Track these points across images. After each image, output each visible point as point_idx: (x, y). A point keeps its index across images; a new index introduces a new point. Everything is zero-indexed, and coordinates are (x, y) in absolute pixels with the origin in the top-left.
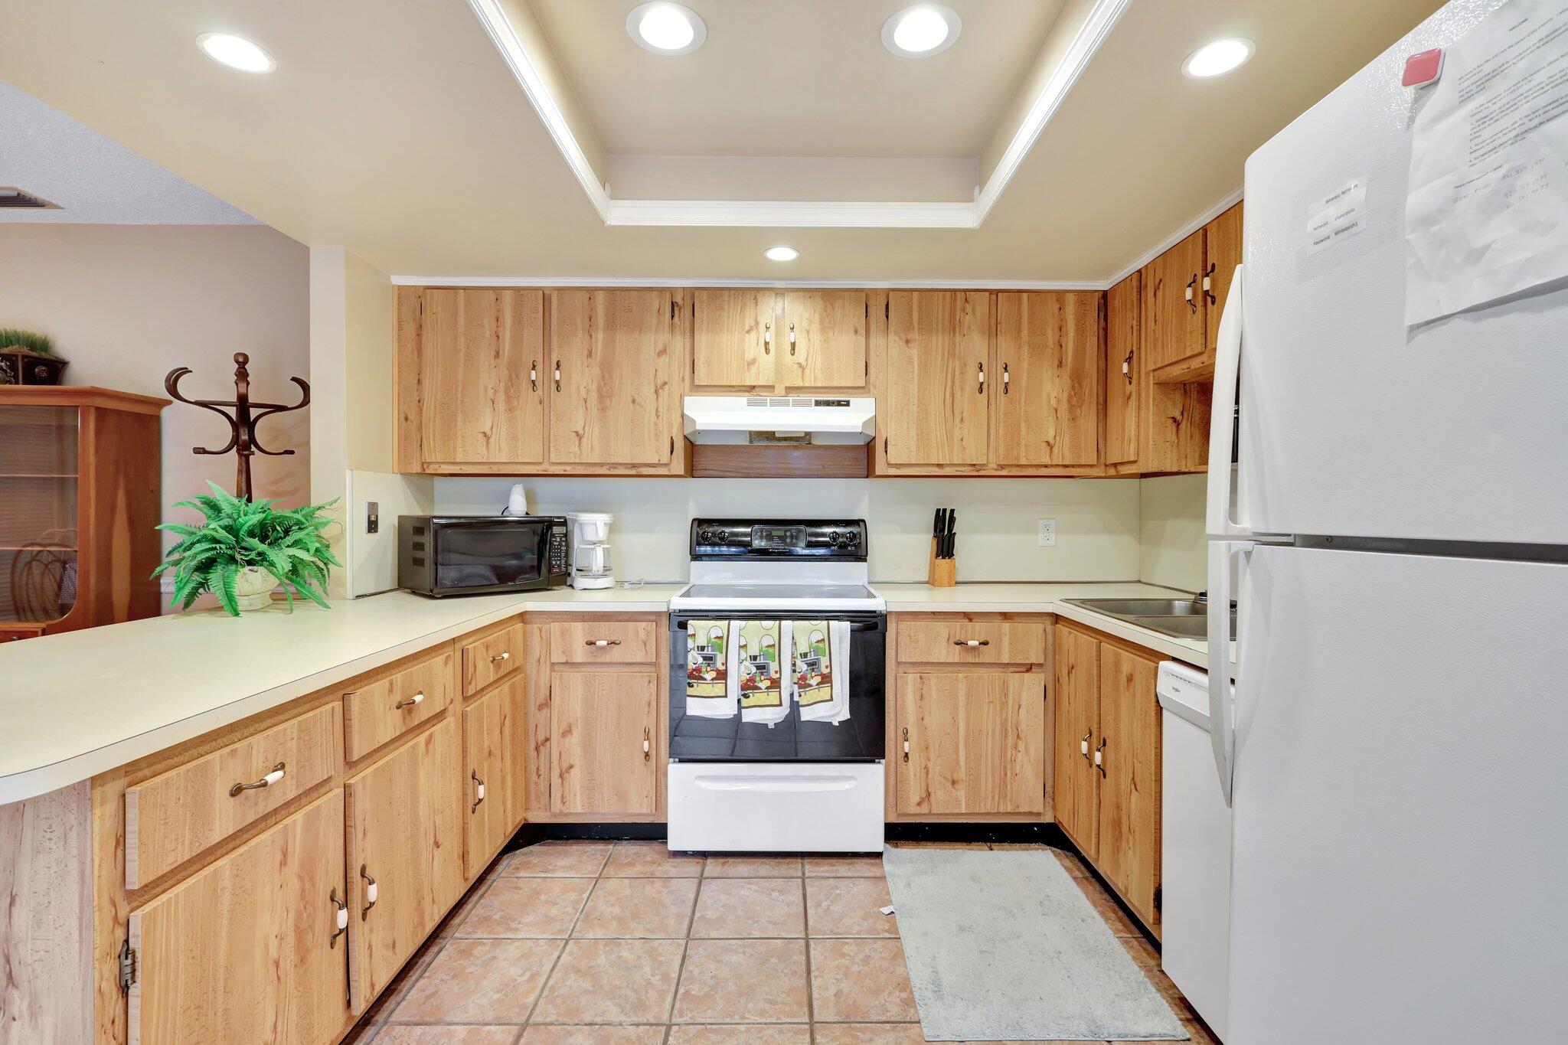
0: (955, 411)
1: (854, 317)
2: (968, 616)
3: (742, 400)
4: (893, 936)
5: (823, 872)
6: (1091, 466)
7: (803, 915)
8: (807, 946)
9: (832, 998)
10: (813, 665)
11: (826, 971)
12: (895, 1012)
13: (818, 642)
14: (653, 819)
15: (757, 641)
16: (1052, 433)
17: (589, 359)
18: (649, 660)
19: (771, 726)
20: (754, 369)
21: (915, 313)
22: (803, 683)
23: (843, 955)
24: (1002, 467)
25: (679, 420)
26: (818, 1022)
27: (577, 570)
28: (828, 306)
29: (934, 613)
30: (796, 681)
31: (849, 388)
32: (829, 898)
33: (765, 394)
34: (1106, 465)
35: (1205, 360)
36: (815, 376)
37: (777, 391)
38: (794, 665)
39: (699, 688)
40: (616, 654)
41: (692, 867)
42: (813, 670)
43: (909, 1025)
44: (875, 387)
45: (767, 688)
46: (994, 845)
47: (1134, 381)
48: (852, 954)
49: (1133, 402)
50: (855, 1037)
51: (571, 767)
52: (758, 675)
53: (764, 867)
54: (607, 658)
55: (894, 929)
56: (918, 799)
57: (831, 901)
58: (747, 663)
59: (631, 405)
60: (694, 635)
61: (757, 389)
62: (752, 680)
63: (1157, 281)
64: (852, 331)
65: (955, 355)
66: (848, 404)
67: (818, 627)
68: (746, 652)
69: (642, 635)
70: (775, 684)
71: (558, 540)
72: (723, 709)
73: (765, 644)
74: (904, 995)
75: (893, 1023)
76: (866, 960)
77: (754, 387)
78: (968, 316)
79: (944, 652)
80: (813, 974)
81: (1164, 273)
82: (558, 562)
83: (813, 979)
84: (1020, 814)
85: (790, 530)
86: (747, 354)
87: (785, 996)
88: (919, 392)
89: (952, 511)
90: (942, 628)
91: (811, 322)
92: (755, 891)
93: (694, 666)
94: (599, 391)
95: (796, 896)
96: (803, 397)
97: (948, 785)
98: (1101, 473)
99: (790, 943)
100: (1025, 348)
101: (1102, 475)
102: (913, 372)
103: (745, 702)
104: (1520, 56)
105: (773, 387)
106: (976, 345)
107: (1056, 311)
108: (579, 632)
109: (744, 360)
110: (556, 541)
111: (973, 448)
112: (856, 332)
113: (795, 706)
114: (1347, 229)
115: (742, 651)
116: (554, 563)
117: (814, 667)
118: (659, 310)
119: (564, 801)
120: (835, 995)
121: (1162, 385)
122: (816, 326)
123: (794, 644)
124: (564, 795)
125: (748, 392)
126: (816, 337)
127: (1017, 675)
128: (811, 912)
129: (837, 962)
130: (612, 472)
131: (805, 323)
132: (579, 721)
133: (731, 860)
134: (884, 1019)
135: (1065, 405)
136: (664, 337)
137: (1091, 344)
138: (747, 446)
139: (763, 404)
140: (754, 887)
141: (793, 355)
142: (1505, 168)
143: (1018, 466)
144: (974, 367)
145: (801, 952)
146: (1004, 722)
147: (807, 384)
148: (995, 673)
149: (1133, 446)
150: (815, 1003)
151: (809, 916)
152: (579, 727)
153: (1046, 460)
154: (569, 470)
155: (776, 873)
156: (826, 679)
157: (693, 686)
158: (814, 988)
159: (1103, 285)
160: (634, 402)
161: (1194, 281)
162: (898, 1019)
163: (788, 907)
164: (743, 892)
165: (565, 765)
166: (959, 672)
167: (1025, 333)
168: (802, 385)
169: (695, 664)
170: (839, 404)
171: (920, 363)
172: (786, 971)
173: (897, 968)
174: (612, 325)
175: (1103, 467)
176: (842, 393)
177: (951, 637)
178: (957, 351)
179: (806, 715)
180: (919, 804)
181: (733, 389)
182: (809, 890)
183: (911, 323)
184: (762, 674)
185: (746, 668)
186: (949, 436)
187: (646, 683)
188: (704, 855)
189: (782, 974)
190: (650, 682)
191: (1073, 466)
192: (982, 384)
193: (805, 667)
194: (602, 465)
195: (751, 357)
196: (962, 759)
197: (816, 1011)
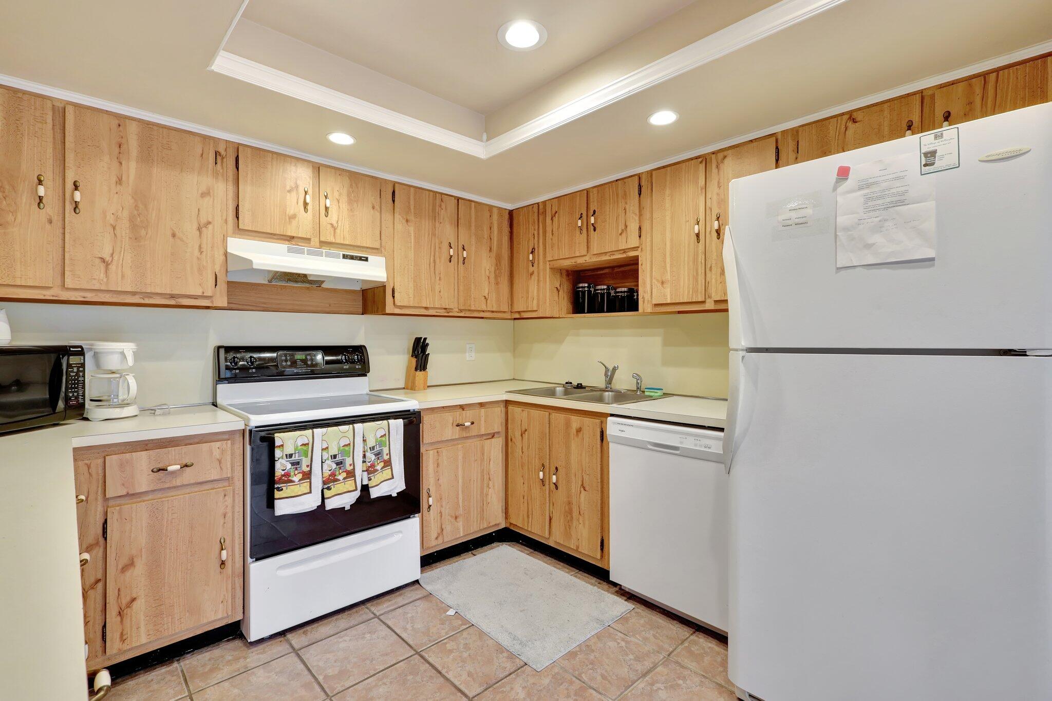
0: (436, 272)
1: (372, 196)
2: (462, 407)
3: (283, 247)
4: (467, 626)
5: (387, 607)
6: (504, 312)
7: (401, 640)
8: (422, 657)
9: (469, 679)
10: (378, 455)
11: (450, 666)
12: (509, 667)
13: (382, 436)
14: (226, 621)
15: (336, 443)
16: (487, 291)
17: (119, 186)
18: (225, 476)
19: (348, 508)
20: (294, 222)
21: (412, 202)
22: (371, 470)
23: (451, 651)
24: (461, 311)
25: (222, 258)
26: (473, 697)
27: (91, 400)
28: (354, 185)
29: (443, 407)
30: (365, 469)
31: (367, 248)
32: (408, 622)
33: (303, 244)
34: (511, 312)
35: (587, 259)
36: (344, 235)
37: (312, 243)
38: (364, 456)
39: (287, 490)
40: (189, 476)
41: (279, 647)
42: (378, 459)
43: (523, 669)
44: (385, 249)
45: (344, 479)
46: (474, 552)
47: (535, 265)
48: (455, 647)
49: (535, 277)
50: (503, 692)
51: (133, 600)
52: (337, 469)
53: (342, 622)
54: (178, 482)
55: (465, 621)
56: (436, 535)
57: (412, 623)
58: (329, 462)
59: (171, 239)
60: (282, 446)
61: (296, 240)
62: (333, 474)
63: (553, 213)
64: (371, 206)
65: (435, 235)
66: (366, 259)
67: (381, 426)
68: (328, 453)
69: (217, 454)
70: (351, 474)
71: (75, 370)
72: (310, 503)
73: (342, 444)
74: (505, 654)
75: (513, 672)
76: (467, 647)
77: (293, 237)
78: (442, 211)
79: (451, 433)
80: (444, 672)
81: (559, 208)
82: (75, 394)
83: (446, 675)
84: (491, 527)
85: (309, 354)
86: (288, 210)
87: (438, 694)
88: (415, 257)
89: (425, 339)
90: (449, 417)
91: (340, 194)
92: (350, 640)
93: (283, 473)
94: (132, 220)
95: (384, 631)
96: (333, 251)
97: (453, 520)
98: (508, 316)
99: (410, 661)
100: (473, 237)
101: (509, 317)
102: (411, 243)
103: (327, 493)
104: (885, 181)
105: (309, 240)
106: (448, 232)
107: (489, 217)
108: (143, 461)
109: (286, 213)
110: (72, 372)
111: (446, 298)
112: (373, 208)
113: (365, 489)
114: (801, 224)
115: (325, 453)
116: (71, 395)
117: (379, 456)
118: (202, 155)
119: (124, 638)
120: (468, 676)
121: (553, 269)
122: (344, 199)
123: (364, 441)
124: (125, 632)
125: (288, 241)
126: (344, 206)
127: (489, 440)
128: (404, 635)
129: (451, 657)
130: (147, 301)
131: (336, 194)
132: (143, 550)
133: (308, 628)
134: (507, 673)
135: (492, 276)
136: (207, 181)
137: (506, 239)
138: (267, 284)
139: (301, 252)
140: (347, 638)
141: (326, 216)
142: (881, 218)
143: (469, 310)
144: (446, 245)
145: (423, 663)
146: (483, 471)
147: (338, 241)
148: (477, 442)
149: (535, 302)
150: (462, 687)
151: (406, 639)
152: (144, 556)
153: (484, 308)
154: (90, 297)
155: (353, 622)
156: (388, 463)
157: (282, 490)
158: (452, 679)
159: (510, 207)
160: (174, 235)
161: (581, 217)
162: (514, 669)
163: (385, 639)
164: (342, 645)
165: (125, 601)
166: (458, 444)
167: (473, 227)
168: (334, 241)
169: (284, 470)
170: (360, 259)
171: (415, 237)
172: (425, 679)
173: (487, 642)
174: (146, 157)
175: (510, 313)
176: (362, 251)
177: (454, 422)
178: (437, 232)
179: (375, 493)
180: (437, 538)
181: (275, 237)
182: (389, 623)
183: (409, 208)
184: (340, 468)
185: (329, 466)
186: (433, 289)
187: (222, 498)
188: (283, 633)
189: (424, 682)
190: (225, 496)
191: (496, 312)
192: (451, 256)
193: (373, 457)
194: (134, 294)
195: (292, 212)
196: (461, 501)
197: (466, 691)
